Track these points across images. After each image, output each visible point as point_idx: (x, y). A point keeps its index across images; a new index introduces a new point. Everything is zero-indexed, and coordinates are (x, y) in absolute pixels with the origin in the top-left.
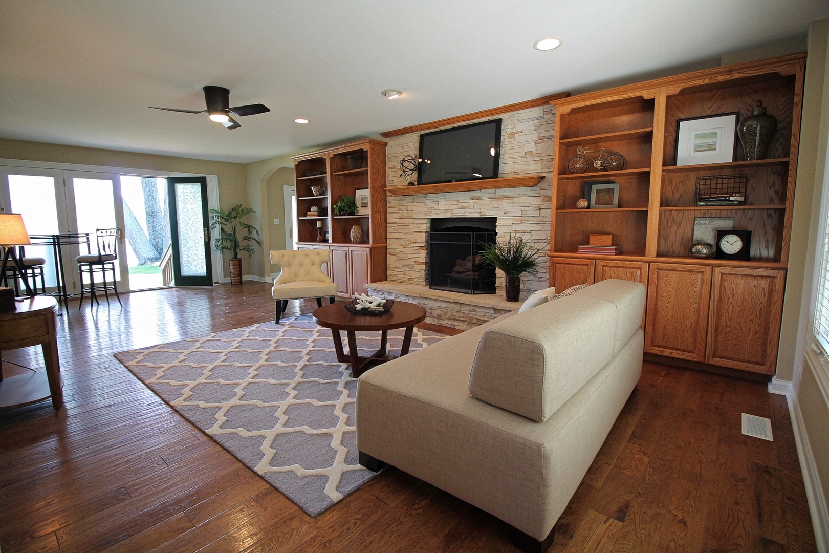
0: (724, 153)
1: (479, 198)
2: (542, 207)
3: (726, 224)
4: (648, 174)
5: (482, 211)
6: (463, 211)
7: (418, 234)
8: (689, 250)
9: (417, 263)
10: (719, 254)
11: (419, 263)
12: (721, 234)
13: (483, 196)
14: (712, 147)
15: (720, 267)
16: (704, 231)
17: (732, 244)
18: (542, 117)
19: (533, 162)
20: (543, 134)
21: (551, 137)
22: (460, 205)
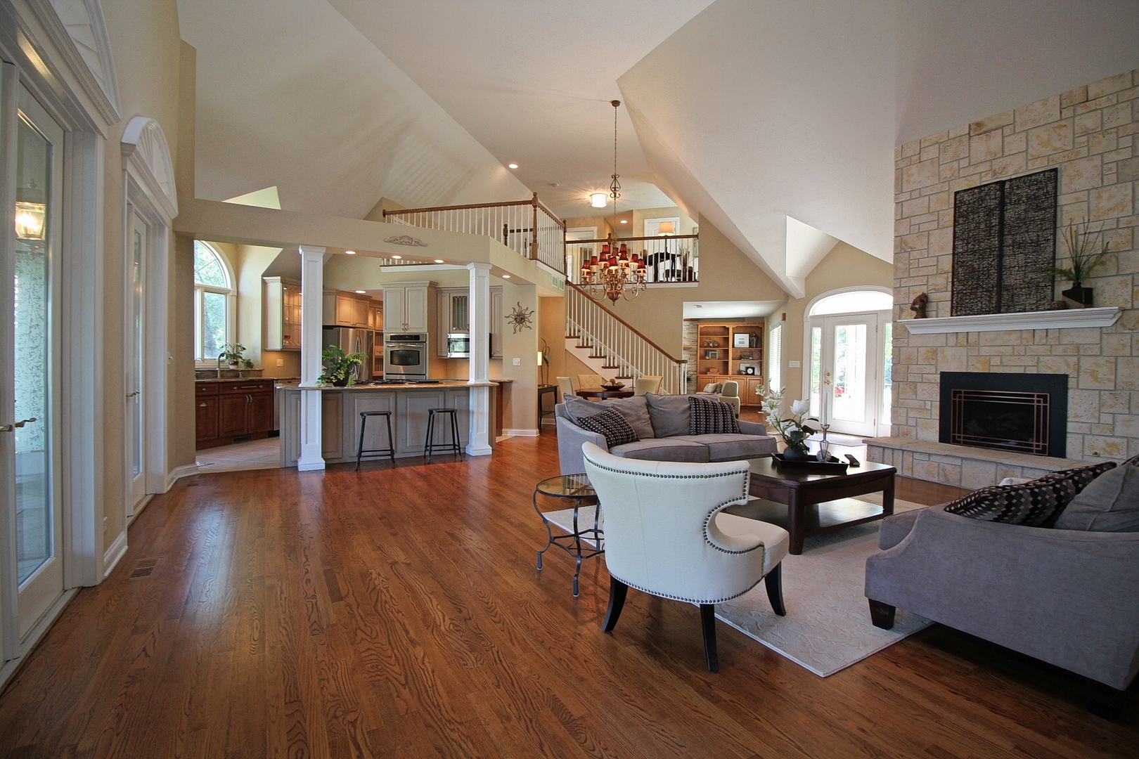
0: (747, 344)
3: (748, 365)
4: (728, 350)
8: (739, 373)
10: (747, 374)
12: (747, 368)
14: (743, 343)
15: (749, 378)
16: (743, 368)
17: (750, 371)
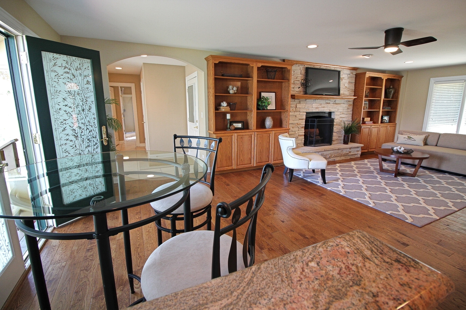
1: (329, 103)
2: (349, 108)
5: (330, 109)
6: (323, 109)
7: (301, 120)
9: (300, 136)
11: (301, 135)
13: (331, 103)
18: (350, 74)
19: (347, 91)
20: (350, 81)
21: (352, 83)
22: (322, 106)
